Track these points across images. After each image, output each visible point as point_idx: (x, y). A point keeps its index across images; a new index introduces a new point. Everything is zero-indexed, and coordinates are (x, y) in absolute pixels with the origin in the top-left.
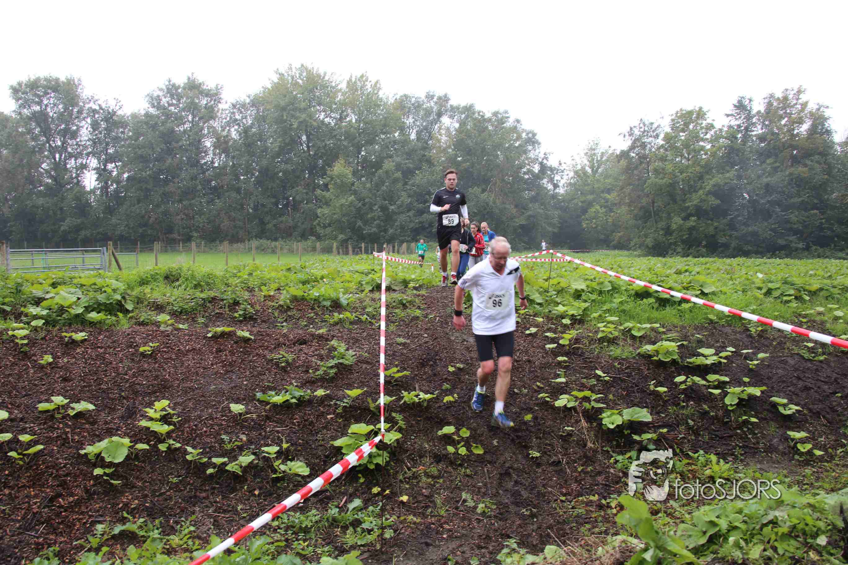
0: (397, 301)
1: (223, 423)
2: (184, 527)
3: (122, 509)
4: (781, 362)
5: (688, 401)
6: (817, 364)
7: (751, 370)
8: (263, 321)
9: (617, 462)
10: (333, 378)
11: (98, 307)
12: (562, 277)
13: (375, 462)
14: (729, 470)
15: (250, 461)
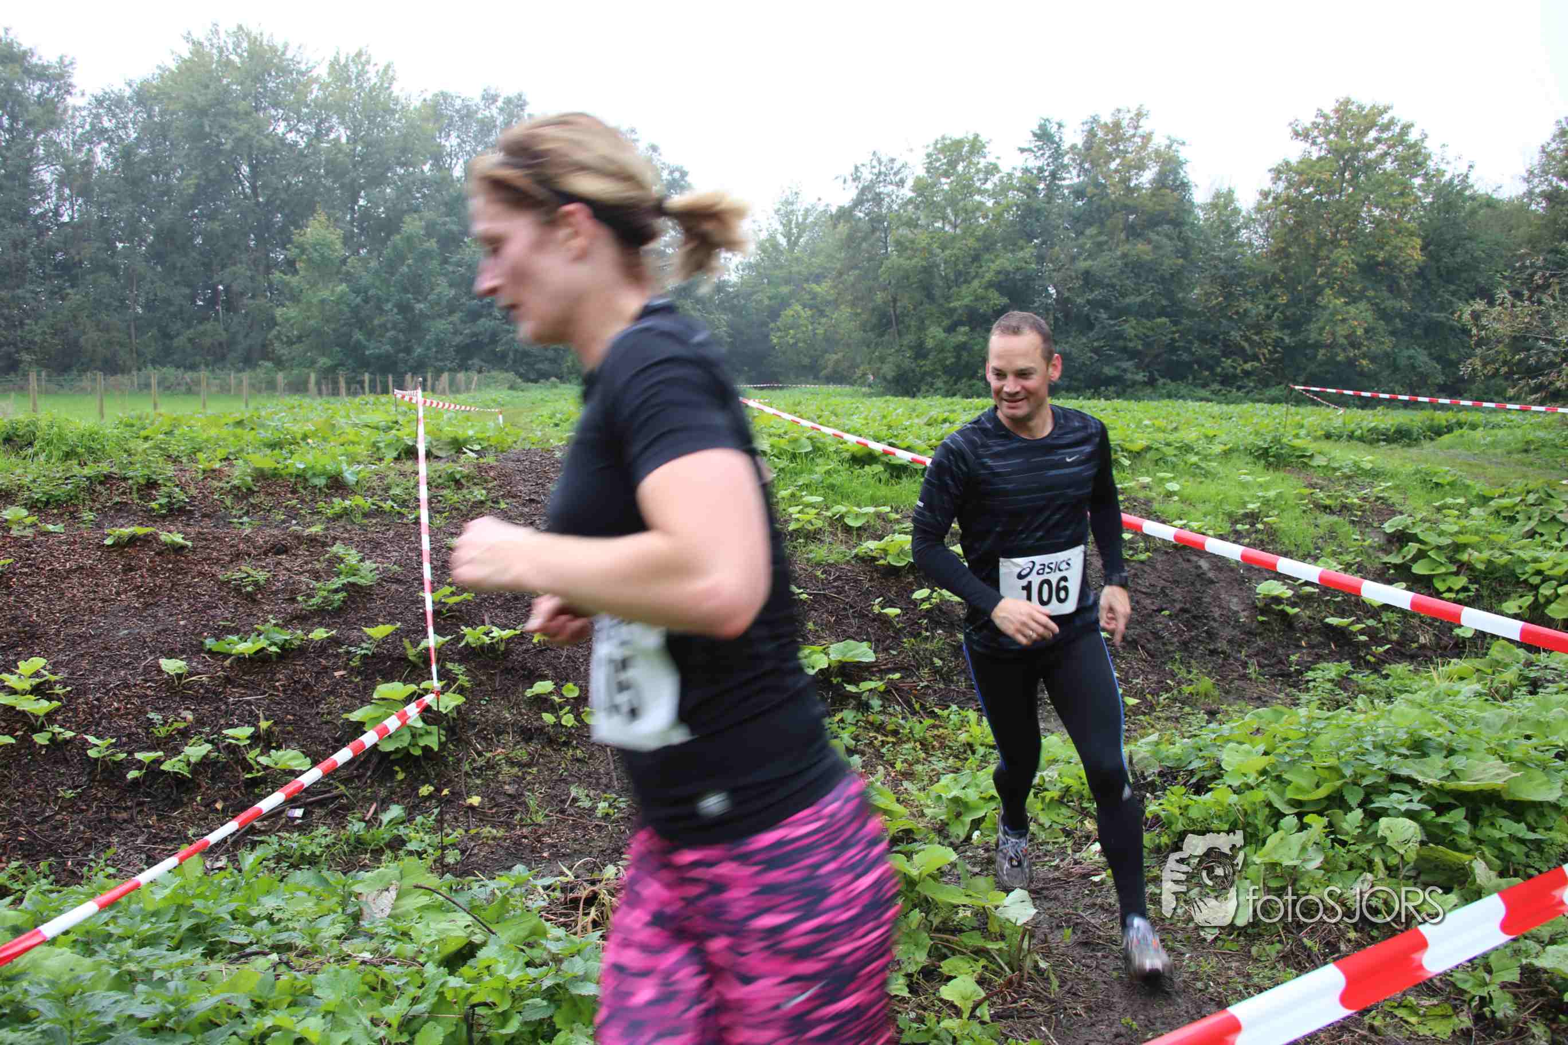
0: (443, 475)
1: (149, 692)
2: (95, 870)
5: (935, 628)
6: (1137, 566)
8: (204, 516)
10: (340, 608)
13: (422, 743)
15: (204, 752)
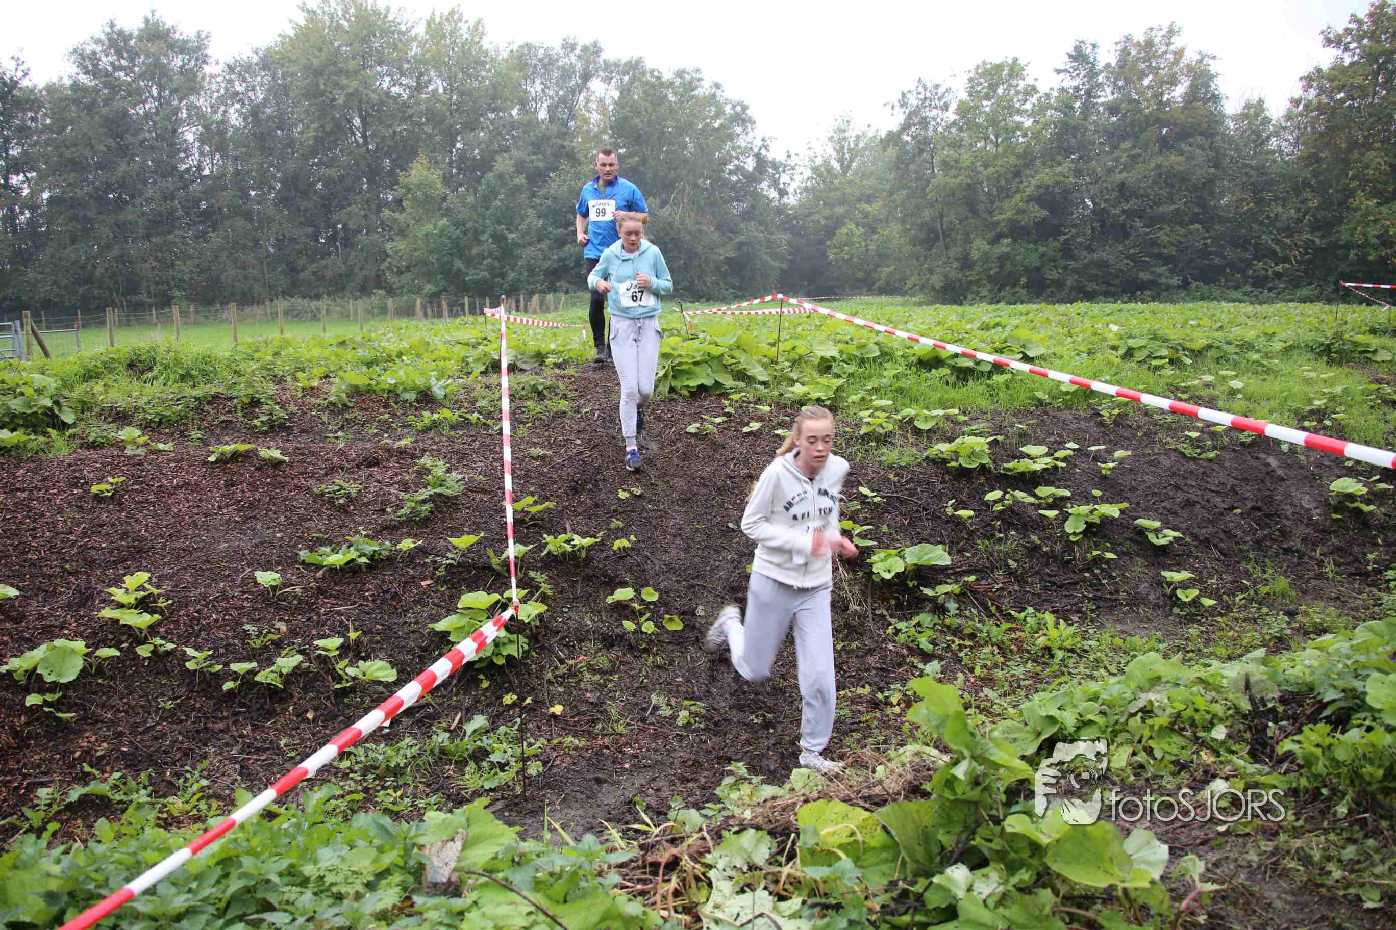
0: (527, 387)
1: (246, 604)
2: (191, 781)
3: (81, 759)
4: (1151, 463)
5: (1007, 530)
6: (1205, 464)
7: (1104, 478)
8: (304, 431)
9: (897, 631)
10: (427, 519)
11: (12, 421)
12: (797, 338)
13: (505, 653)
14: (1074, 635)
15: (295, 663)
